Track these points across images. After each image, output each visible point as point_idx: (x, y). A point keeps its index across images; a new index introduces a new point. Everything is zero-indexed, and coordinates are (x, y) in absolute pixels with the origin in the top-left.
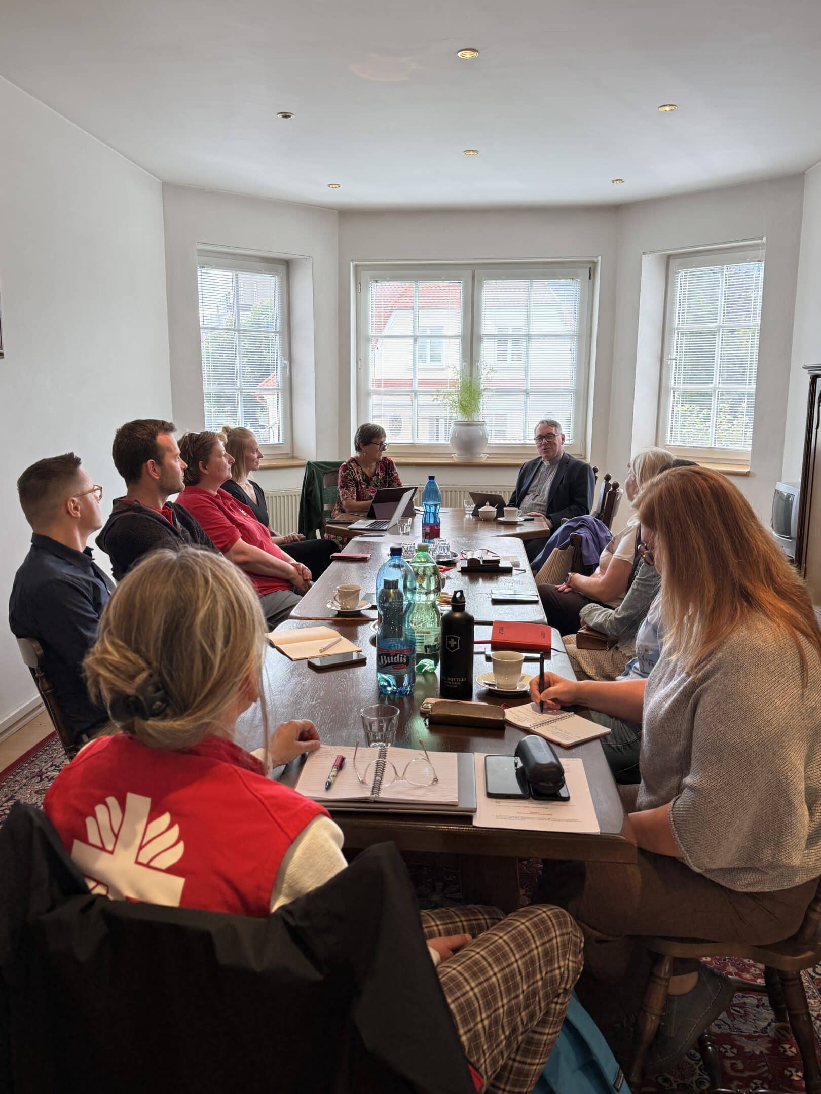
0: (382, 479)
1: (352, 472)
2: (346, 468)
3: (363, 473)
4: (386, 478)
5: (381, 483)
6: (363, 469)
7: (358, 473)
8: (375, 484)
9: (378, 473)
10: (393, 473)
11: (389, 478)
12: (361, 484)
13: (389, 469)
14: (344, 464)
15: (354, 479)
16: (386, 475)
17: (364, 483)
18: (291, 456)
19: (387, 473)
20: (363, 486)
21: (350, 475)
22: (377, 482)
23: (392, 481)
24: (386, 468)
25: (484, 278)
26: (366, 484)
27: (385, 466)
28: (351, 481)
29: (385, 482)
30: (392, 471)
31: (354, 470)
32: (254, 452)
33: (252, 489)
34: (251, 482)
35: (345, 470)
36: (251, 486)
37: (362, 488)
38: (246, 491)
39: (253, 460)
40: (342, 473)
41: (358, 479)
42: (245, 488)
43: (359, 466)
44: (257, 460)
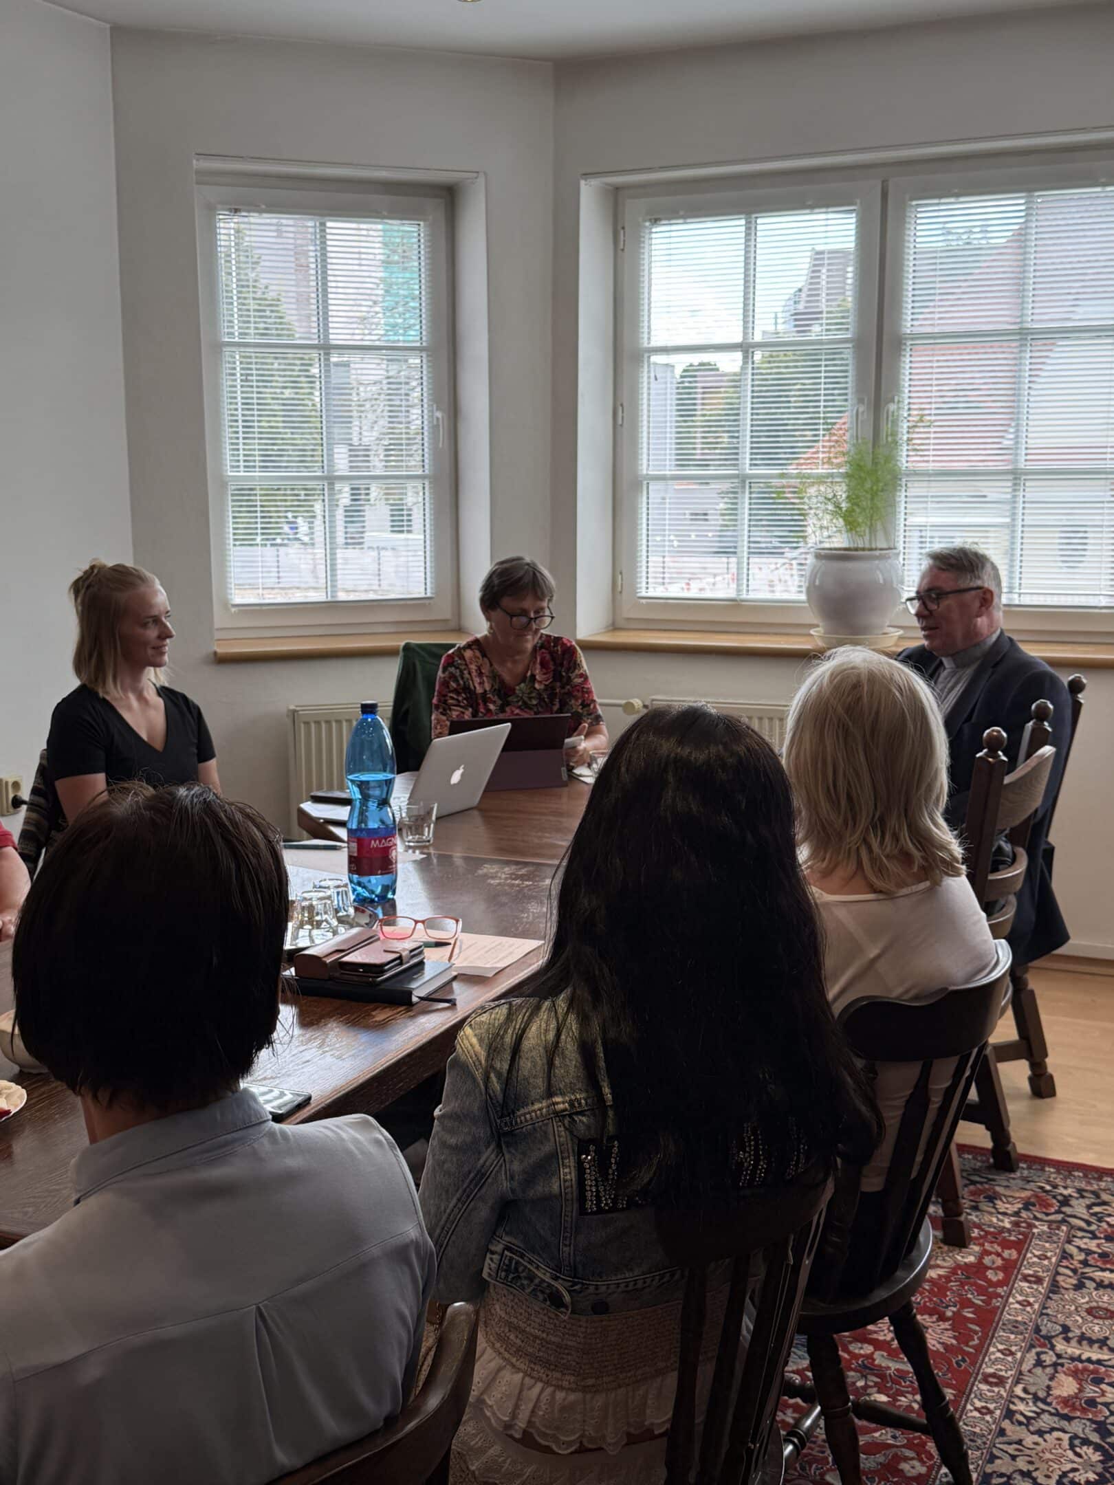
0: (545, 690)
1: (461, 672)
2: (450, 662)
3: (495, 676)
4: (553, 689)
5: (541, 699)
6: (496, 666)
7: (480, 674)
8: (525, 703)
9: (533, 676)
10: (573, 676)
11: (563, 687)
12: (486, 700)
13: (562, 665)
14: (451, 651)
15: (466, 689)
16: (555, 680)
17: (496, 698)
18: (453, 625)
19: (557, 677)
20: (492, 707)
21: (456, 681)
22: (530, 698)
23: (570, 694)
24: (555, 664)
25: (907, 197)
26: (499, 702)
27: (553, 659)
28: (456, 691)
29: (552, 696)
30: (569, 670)
31: (473, 667)
32: (145, 625)
33: (156, 708)
34: (164, 692)
35: (452, 669)
36: (160, 702)
37: (489, 711)
38: (127, 716)
39: (145, 644)
40: (440, 673)
41: (479, 690)
42: (129, 708)
43: (485, 659)
44: (159, 643)
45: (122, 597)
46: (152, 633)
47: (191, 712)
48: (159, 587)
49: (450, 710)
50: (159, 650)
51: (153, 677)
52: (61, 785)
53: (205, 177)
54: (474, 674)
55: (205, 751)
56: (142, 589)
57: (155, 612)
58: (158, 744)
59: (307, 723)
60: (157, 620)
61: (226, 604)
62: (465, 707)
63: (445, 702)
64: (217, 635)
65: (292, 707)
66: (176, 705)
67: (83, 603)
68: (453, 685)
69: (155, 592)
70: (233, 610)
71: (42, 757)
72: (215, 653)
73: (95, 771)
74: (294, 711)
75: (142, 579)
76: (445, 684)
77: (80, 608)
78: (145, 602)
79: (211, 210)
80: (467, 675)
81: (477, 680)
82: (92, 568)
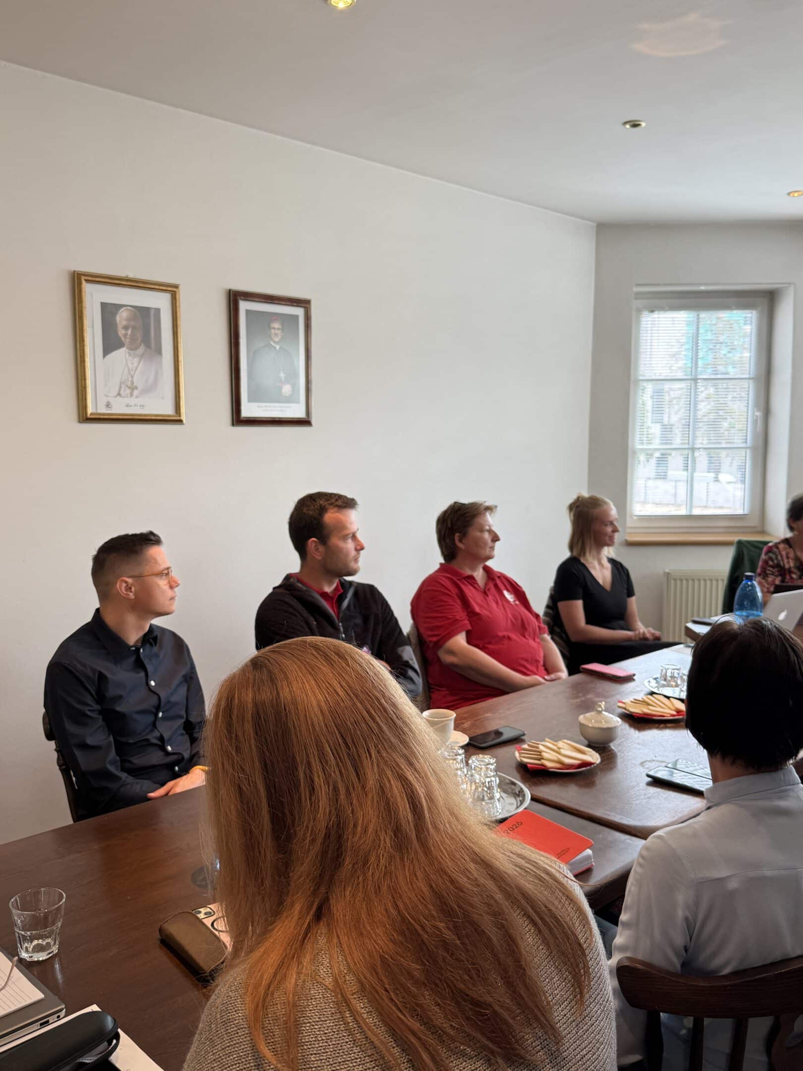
1: (776, 556)
2: (770, 550)
3: (796, 559)
6: (797, 553)
7: (788, 557)
12: (790, 572)
14: (770, 544)
15: (779, 566)
17: (796, 571)
18: (759, 529)
20: (794, 576)
21: (772, 560)
26: (799, 573)
28: (772, 567)
31: (784, 553)
32: (606, 525)
33: (607, 569)
34: (612, 561)
35: (771, 555)
36: (608, 566)
37: (792, 578)
38: (593, 572)
39: (605, 534)
40: (763, 557)
41: (787, 566)
42: (594, 568)
43: (791, 550)
44: (612, 534)
45: (596, 511)
46: (609, 529)
47: (623, 570)
48: (613, 507)
49: (767, 577)
50: (611, 538)
51: (608, 552)
52: (561, 605)
53: (639, 296)
54: (784, 557)
55: (630, 593)
56: (605, 507)
57: (611, 519)
58: (608, 586)
59: (675, 580)
60: (612, 523)
61: (632, 516)
62: (777, 576)
63: (765, 572)
64: (628, 531)
65: (667, 571)
66: (618, 570)
67: (574, 515)
68: (771, 563)
69: (611, 509)
70: (635, 518)
71: (551, 590)
72: (626, 541)
73: (577, 598)
74: (668, 573)
75: (605, 503)
76: (766, 562)
77: (572, 518)
78: (606, 513)
79: (639, 311)
80: (779, 557)
81: (786, 561)
82: (578, 498)
